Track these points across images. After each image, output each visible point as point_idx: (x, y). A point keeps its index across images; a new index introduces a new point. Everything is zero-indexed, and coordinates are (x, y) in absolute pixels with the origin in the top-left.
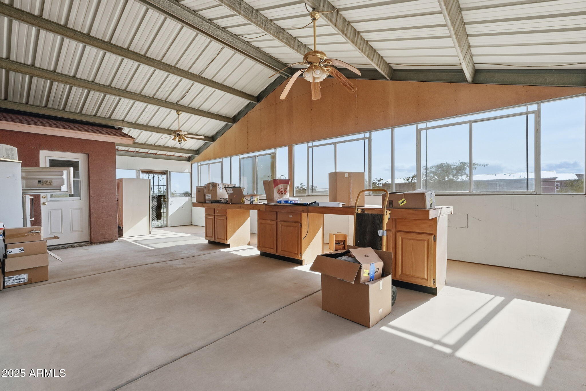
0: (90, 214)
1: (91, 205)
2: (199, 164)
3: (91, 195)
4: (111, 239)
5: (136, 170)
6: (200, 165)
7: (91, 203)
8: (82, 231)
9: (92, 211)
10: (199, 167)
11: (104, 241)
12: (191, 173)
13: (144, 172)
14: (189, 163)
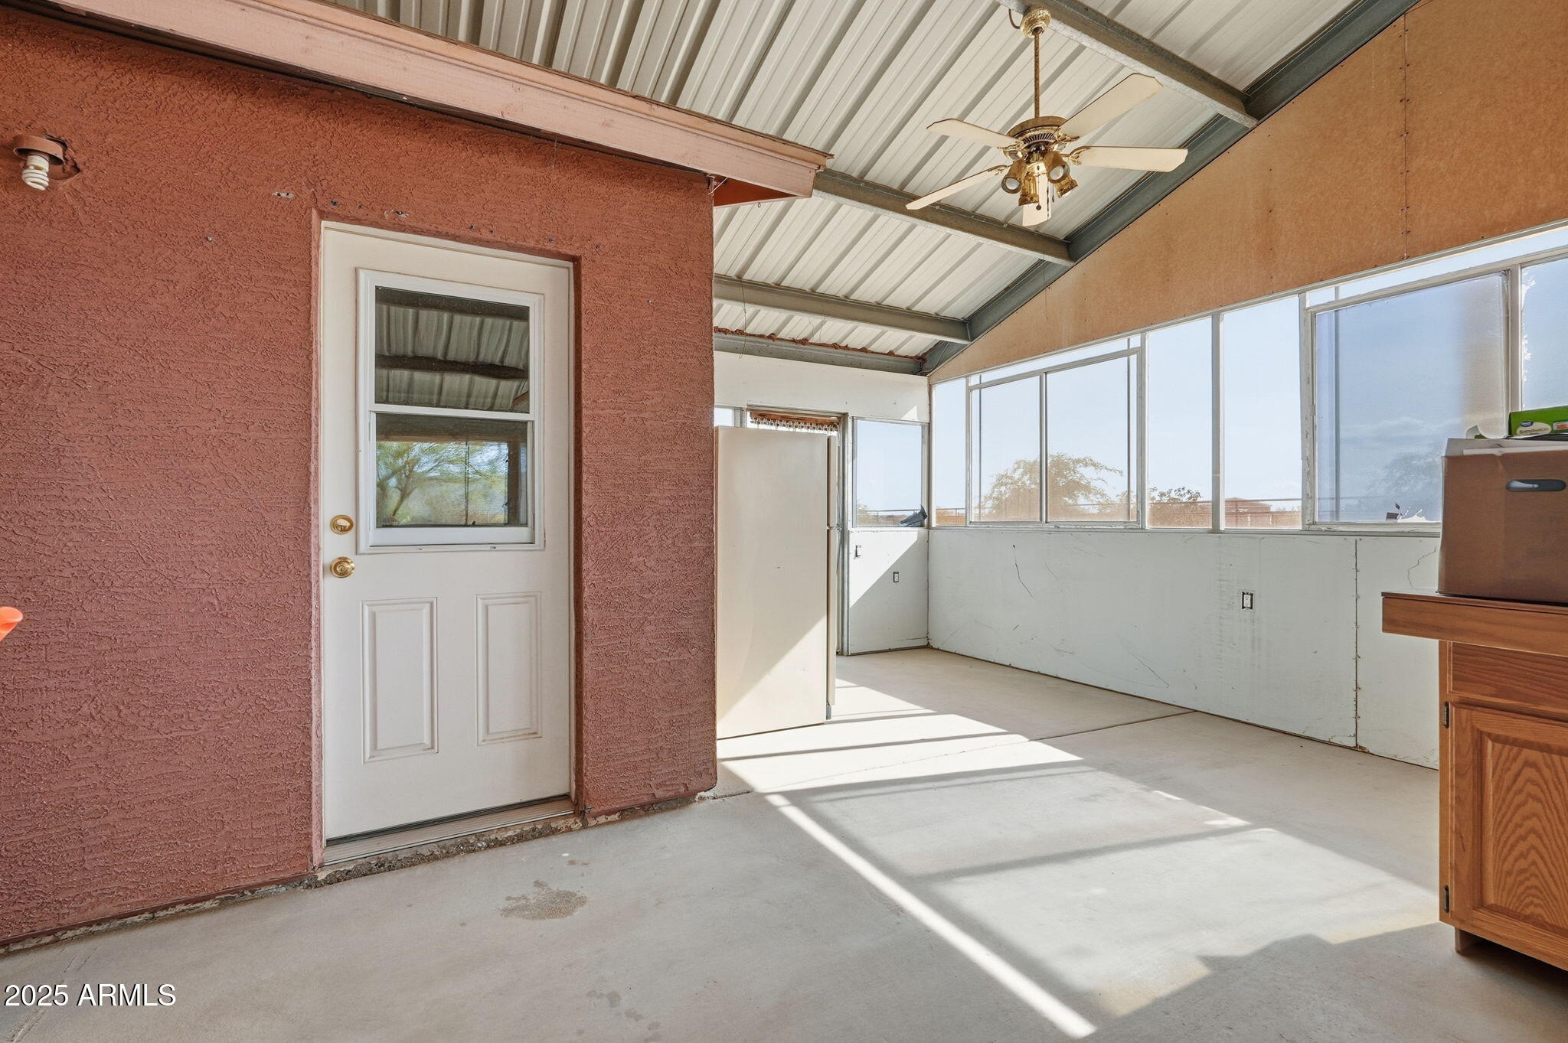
0: (579, 633)
1: (588, 578)
2: (974, 380)
3: (585, 513)
4: (682, 790)
5: (735, 409)
6: (981, 386)
7: (587, 564)
8: (534, 734)
9: (590, 613)
10: (975, 394)
11: (646, 799)
12: (930, 425)
13: (761, 415)
14: (922, 380)
